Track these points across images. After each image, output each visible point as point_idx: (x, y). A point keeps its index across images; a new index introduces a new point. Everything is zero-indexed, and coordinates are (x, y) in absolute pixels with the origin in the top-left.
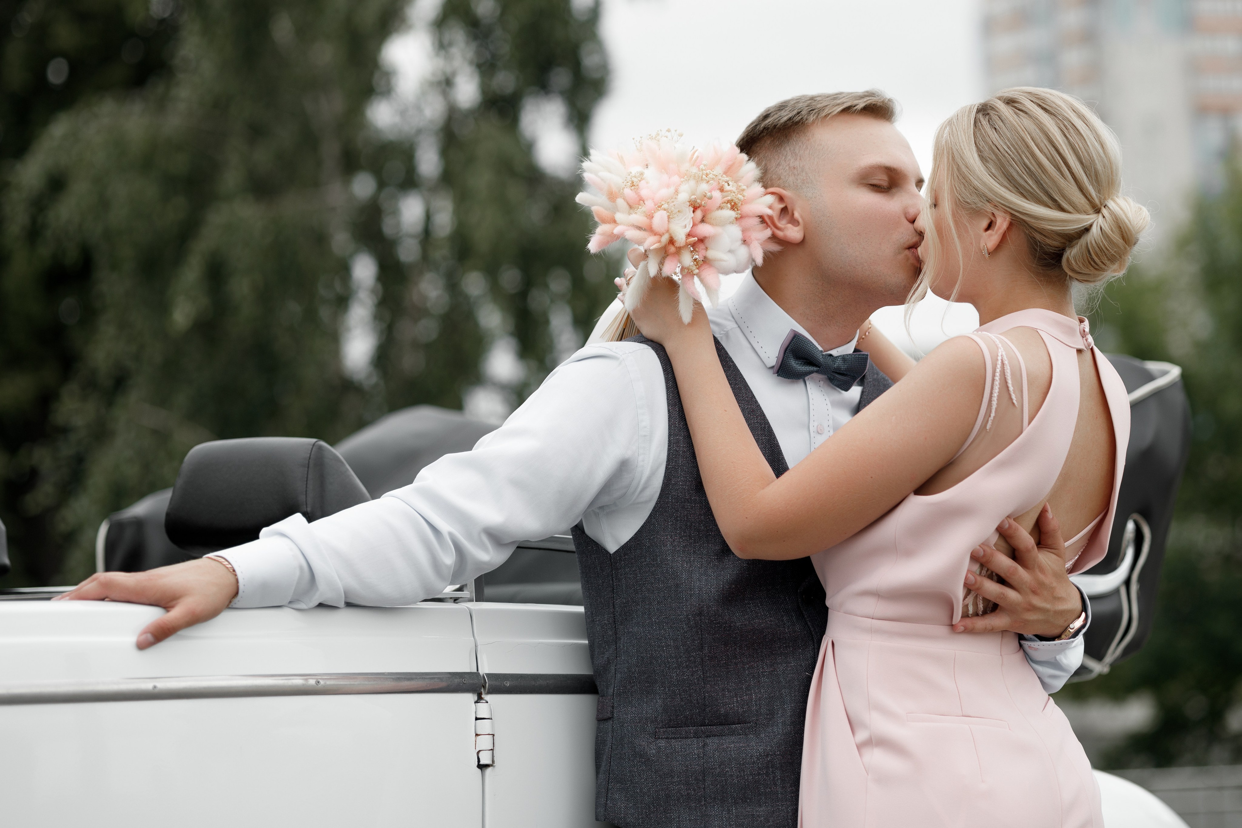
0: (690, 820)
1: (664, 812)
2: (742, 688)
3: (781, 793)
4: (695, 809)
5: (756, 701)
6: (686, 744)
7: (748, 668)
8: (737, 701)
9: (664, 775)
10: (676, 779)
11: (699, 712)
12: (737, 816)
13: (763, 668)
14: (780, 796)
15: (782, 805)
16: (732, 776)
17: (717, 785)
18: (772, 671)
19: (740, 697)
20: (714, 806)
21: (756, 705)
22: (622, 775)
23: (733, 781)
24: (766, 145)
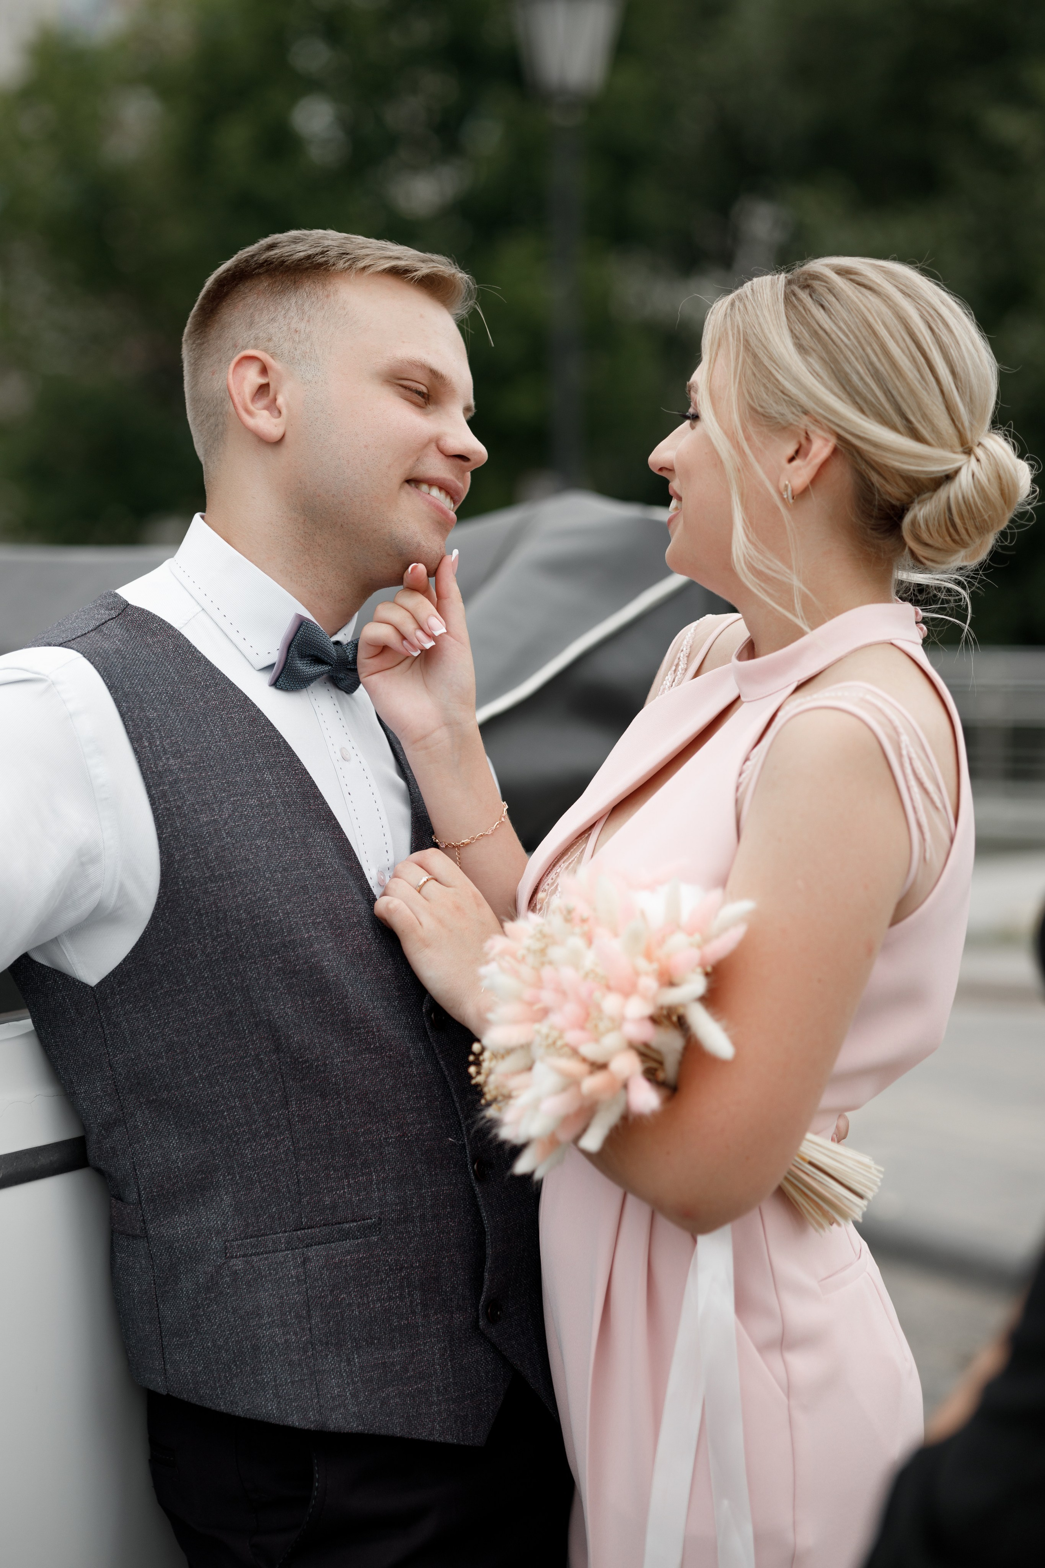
0: (293, 1383)
1: (253, 1372)
2: (355, 1165)
3: (423, 1325)
4: (299, 1364)
5: (378, 1184)
6: (276, 1262)
7: (363, 1133)
8: (349, 1186)
9: (248, 1315)
10: (266, 1320)
11: (291, 1206)
12: (361, 1368)
13: (386, 1133)
14: (421, 1330)
15: (425, 1344)
16: (350, 1305)
17: (329, 1323)
18: (400, 1136)
19: (353, 1179)
20: (327, 1355)
21: (379, 1190)
22: (179, 1323)
23: (353, 1312)
24: (261, 287)
